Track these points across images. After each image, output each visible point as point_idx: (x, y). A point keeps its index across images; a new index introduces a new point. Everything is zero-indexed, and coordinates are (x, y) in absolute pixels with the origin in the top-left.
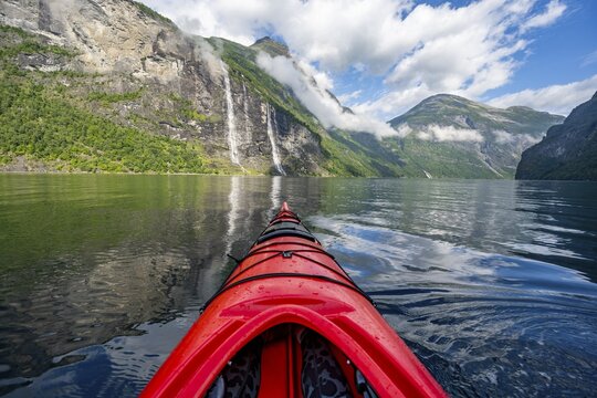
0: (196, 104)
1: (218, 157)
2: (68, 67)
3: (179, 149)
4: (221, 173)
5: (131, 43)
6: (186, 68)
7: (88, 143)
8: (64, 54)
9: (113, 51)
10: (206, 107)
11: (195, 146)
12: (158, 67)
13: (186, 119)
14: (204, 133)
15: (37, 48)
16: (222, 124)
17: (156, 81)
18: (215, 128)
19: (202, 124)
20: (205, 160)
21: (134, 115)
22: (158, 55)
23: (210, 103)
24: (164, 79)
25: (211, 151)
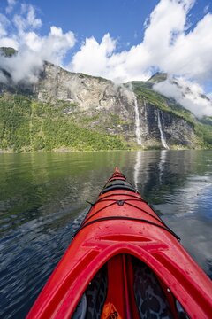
0: (121, 117)
1: (131, 141)
2: (75, 110)
3: (113, 139)
4: (132, 150)
5: (96, 95)
6: (117, 100)
7: (80, 139)
8: (74, 106)
9: (89, 100)
10: (125, 117)
11: (120, 137)
12: (105, 103)
13: (116, 124)
14: (124, 130)
15: (66, 105)
16: (133, 124)
17: (105, 109)
18: (130, 127)
19: (123, 126)
20: (124, 143)
21: (96, 126)
22: (106, 97)
23: (127, 115)
24: (107, 108)
25: (127, 139)
